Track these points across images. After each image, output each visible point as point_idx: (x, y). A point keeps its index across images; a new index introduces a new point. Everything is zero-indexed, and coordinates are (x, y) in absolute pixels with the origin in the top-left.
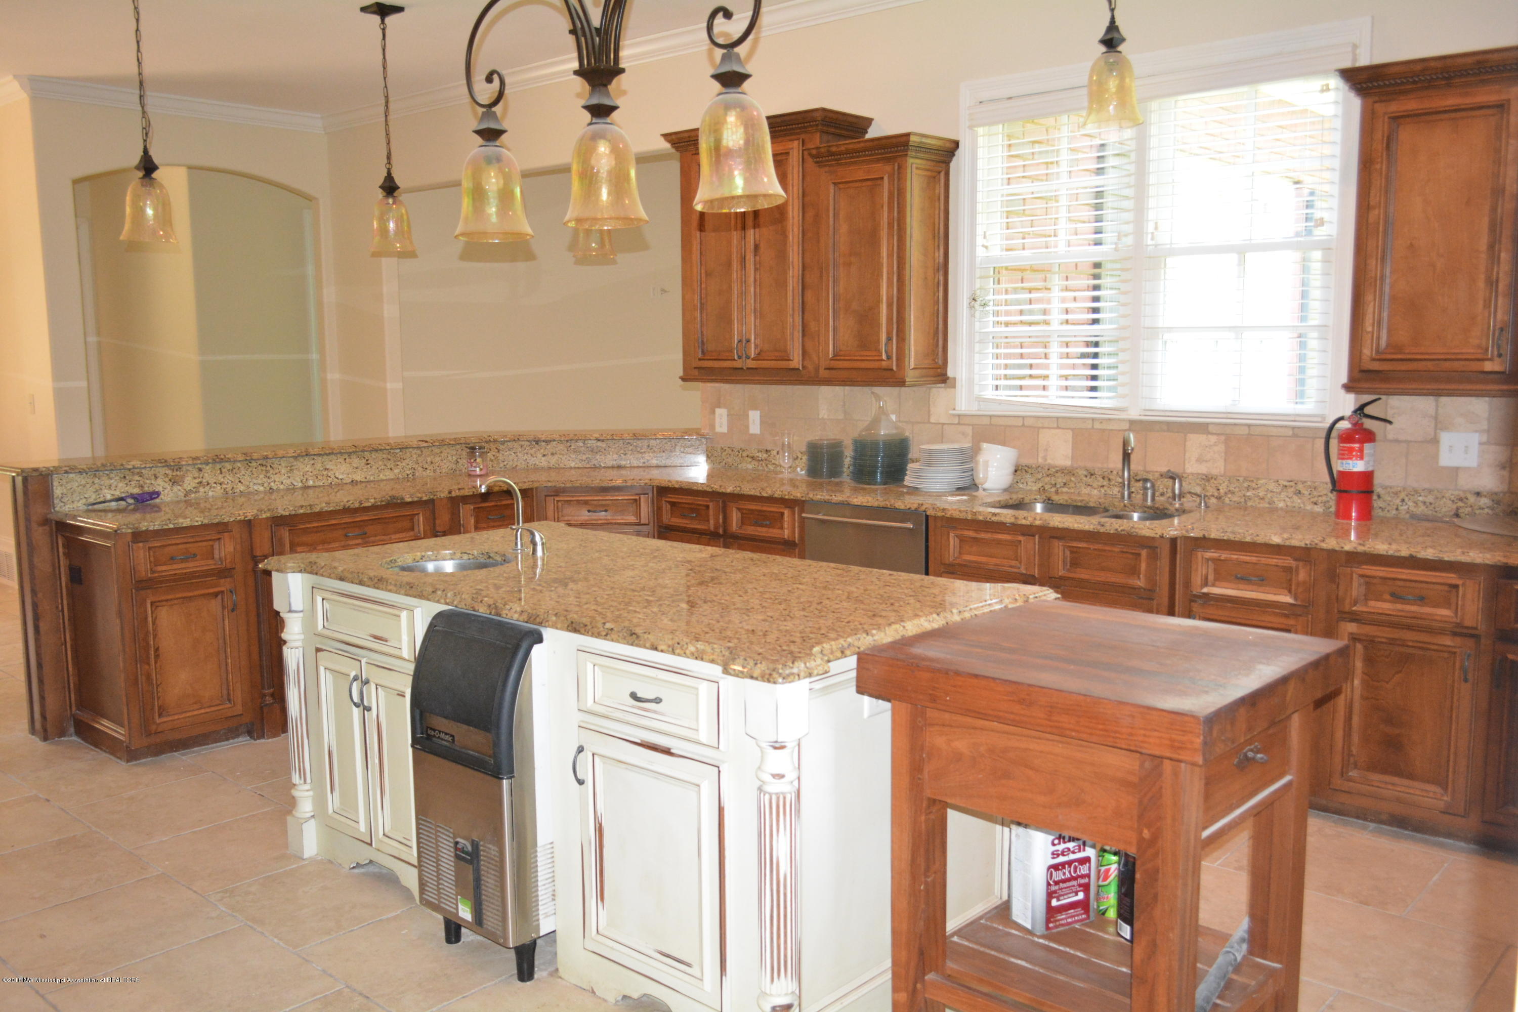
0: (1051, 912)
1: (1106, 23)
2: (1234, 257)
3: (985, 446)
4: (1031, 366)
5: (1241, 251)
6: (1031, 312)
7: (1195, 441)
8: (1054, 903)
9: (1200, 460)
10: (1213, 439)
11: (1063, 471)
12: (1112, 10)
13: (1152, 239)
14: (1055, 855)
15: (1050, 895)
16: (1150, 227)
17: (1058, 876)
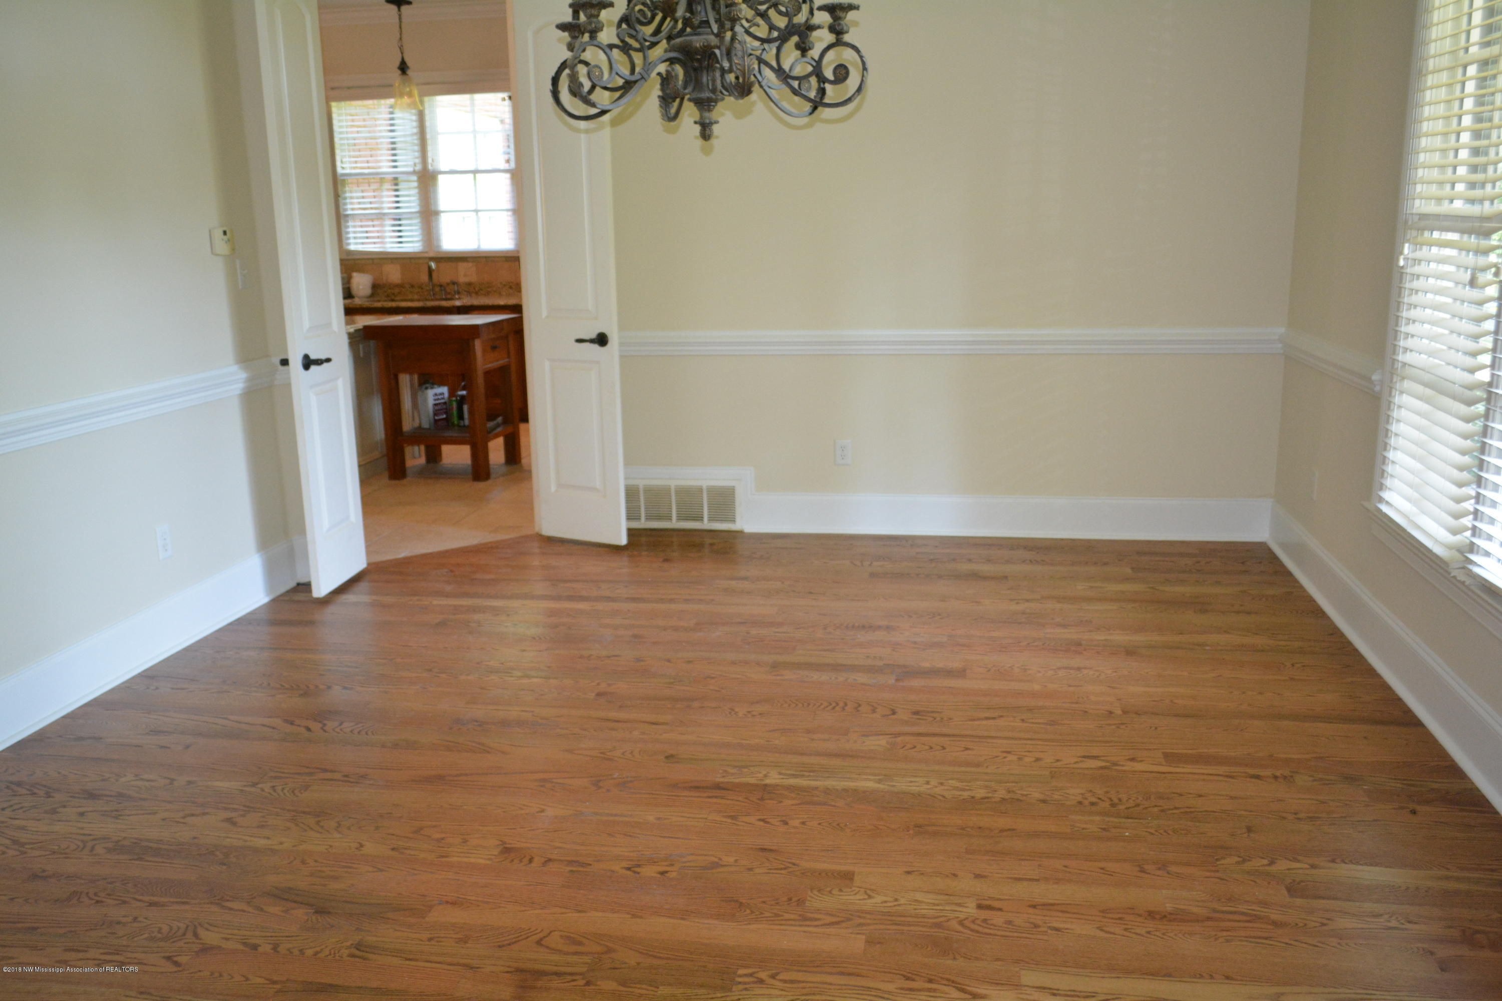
0: (436, 421)
1: (400, 59)
2: (471, 176)
3: (355, 274)
4: (367, 232)
5: (475, 172)
6: (364, 203)
7: (462, 266)
8: (436, 418)
9: (465, 275)
10: (470, 264)
11: (397, 286)
12: (402, 53)
13: (432, 166)
14: (435, 400)
15: (435, 414)
16: (430, 161)
17: (437, 408)
